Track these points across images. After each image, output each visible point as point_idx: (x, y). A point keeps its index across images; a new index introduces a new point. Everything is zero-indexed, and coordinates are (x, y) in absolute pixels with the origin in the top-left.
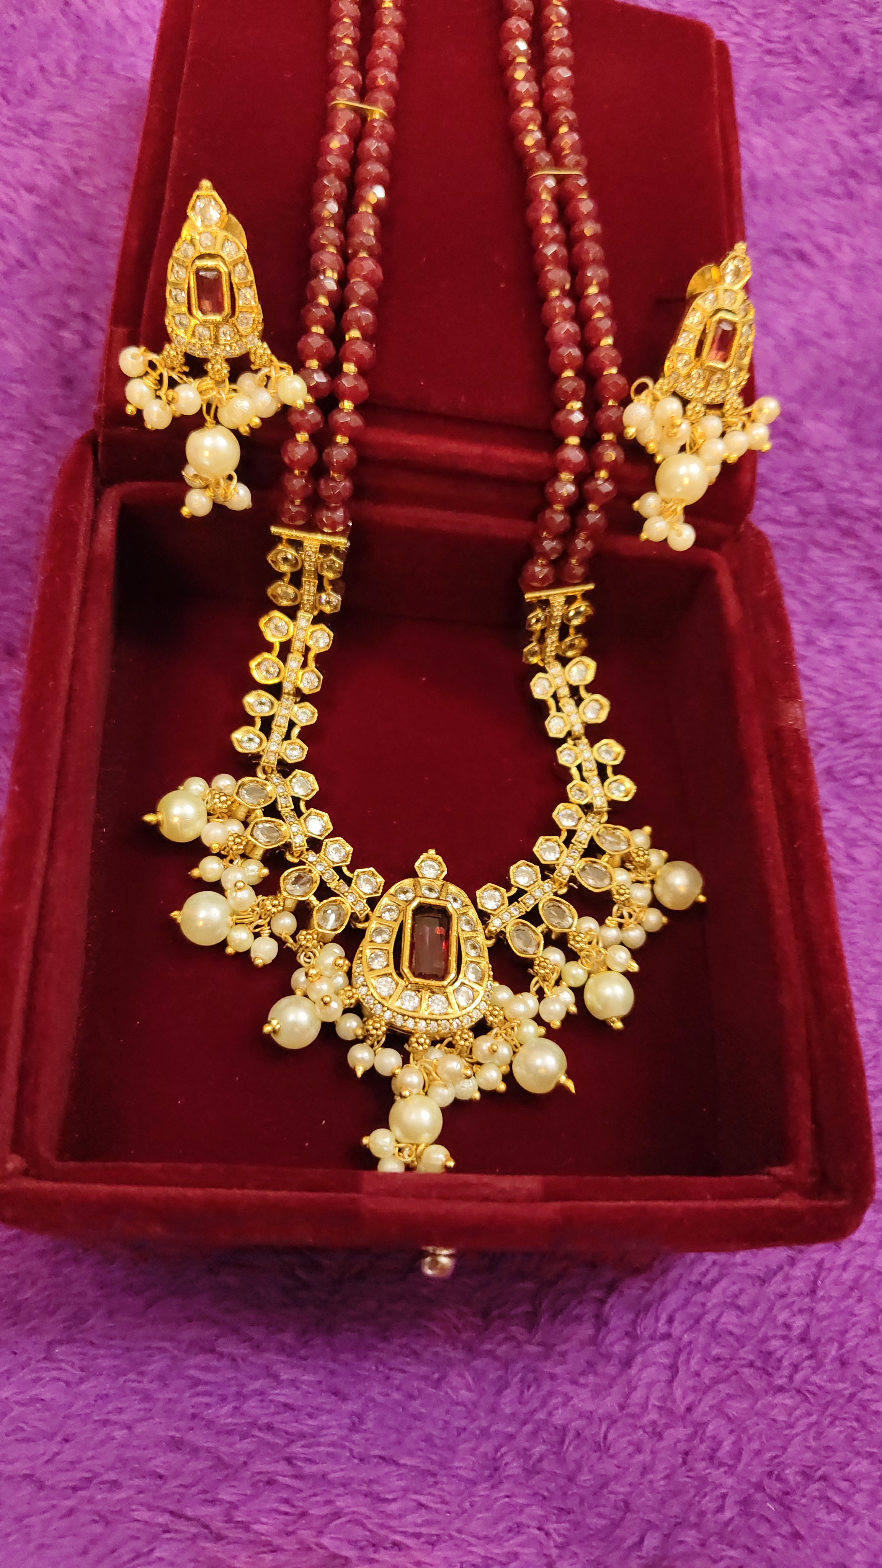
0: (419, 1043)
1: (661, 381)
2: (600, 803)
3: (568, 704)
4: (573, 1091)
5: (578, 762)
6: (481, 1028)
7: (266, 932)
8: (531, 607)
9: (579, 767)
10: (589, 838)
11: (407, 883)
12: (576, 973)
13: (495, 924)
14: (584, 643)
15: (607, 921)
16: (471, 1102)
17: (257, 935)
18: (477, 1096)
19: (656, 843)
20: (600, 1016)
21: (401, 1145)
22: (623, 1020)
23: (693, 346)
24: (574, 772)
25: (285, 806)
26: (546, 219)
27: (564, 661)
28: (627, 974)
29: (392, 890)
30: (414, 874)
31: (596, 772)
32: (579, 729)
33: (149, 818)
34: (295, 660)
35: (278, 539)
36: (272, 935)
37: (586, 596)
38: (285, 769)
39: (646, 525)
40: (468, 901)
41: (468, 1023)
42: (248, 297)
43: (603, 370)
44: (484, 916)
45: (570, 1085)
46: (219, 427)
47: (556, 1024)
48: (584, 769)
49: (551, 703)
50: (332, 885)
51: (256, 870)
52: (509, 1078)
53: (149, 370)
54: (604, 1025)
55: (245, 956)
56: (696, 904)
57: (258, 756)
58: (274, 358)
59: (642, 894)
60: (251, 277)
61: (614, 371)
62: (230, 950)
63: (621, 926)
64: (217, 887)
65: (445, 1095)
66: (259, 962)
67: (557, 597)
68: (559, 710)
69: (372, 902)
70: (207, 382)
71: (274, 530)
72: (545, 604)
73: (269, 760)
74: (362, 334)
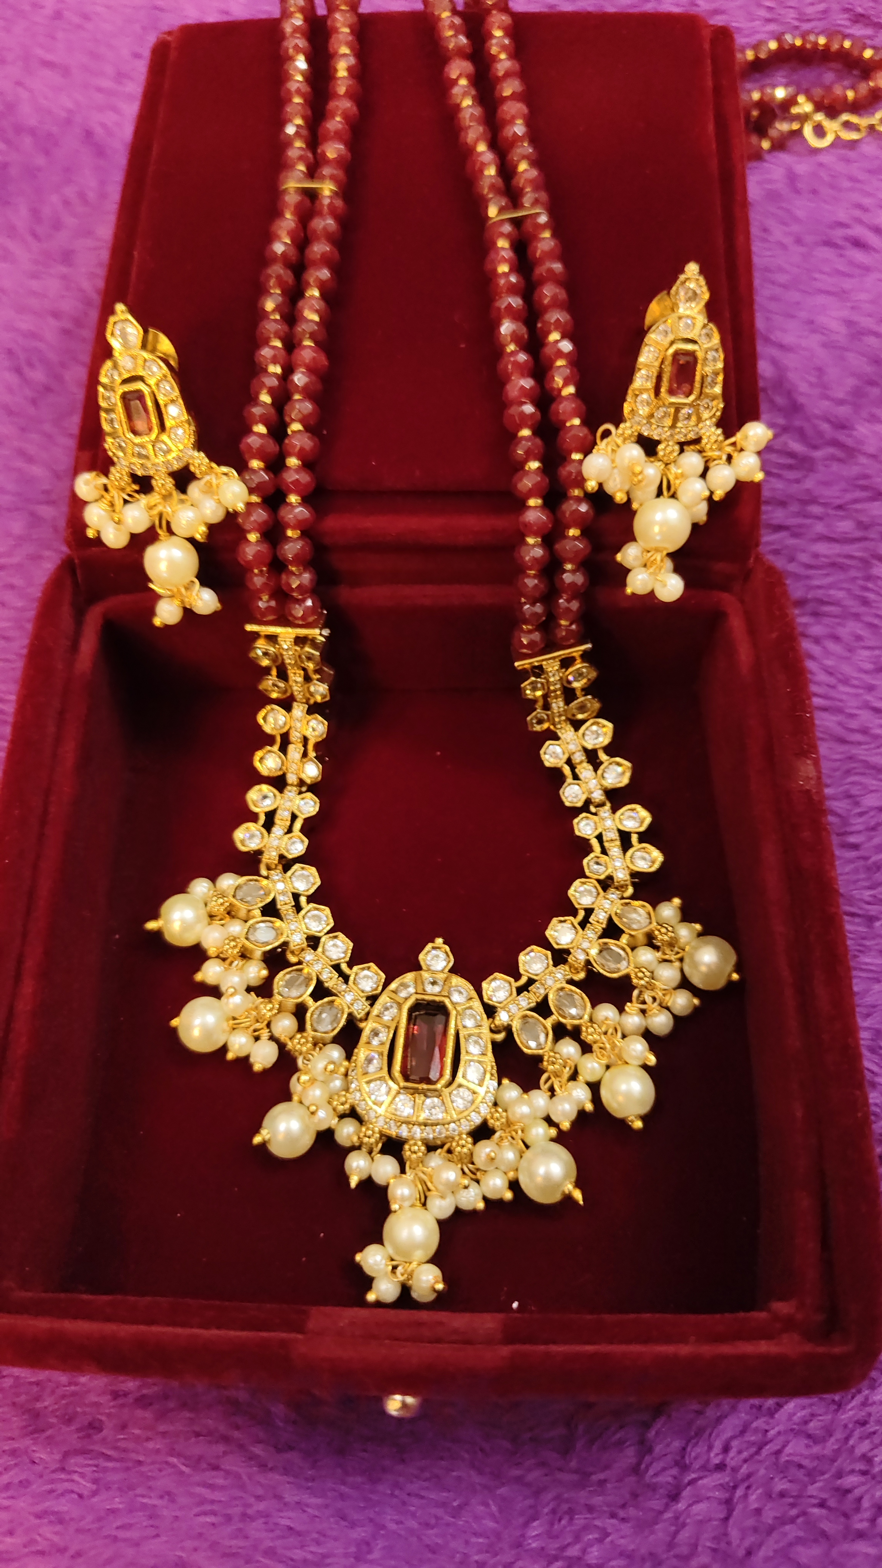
0: (413, 1151)
1: (622, 426)
2: (621, 876)
3: (585, 771)
4: (581, 1202)
5: (597, 833)
6: (482, 1132)
7: (265, 1034)
8: (524, 675)
9: (600, 837)
10: (607, 916)
11: (409, 977)
12: (591, 1067)
13: (503, 1017)
14: (597, 705)
15: (626, 1008)
16: (474, 1212)
17: (257, 1039)
18: (481, 1205)
19: (687, 916)
20: (619, 1114)
21: (394, 1263)
22: (644, 1118)
23: (650, 385)
24: (595, 843)
25: (285, 903)
26: (504, 268)
27: (577, 725)
28: (645, 1067)
29: (393, 986)
30: (418, 967)
31: (618, 843)
32: (598, 796)
33: (151, 925)
34: (295, 751)
35: (256, 635)
36: (272, 1038)
37: (585, 656)
38: (286, 864)
39: (630, 578)
40: (474, 994)
41: (466, 1127)
42: (176, 412)
43: (565, 422)
44: (490, 1011)
45: (578, 1195)
46: (174, 538)
47: (566, 1125)
48: (605, 838)
49: (567, 770)
50: (328, 984)
51: (256, 972)
52: (514, 1185)
53: (104, 493)
54: (623, 1123)
55: (244, 1062)
56: (730, 983)
57: (259, 853)
58: (214, 465)
59: (669, 974)
60: (176, 393)
61: (577, 422)
62: (230, 1056)
63: (643, 1012)
64: (215, 992)
65: (442, 1207)
66: (258, 1067)
67: (551, 663)
68: (576, 777)
69: (372, 999)
70: (154, 498)
71: (249, 628)
72: (539, 671)
73: (270, 856)
74: (304, 426)
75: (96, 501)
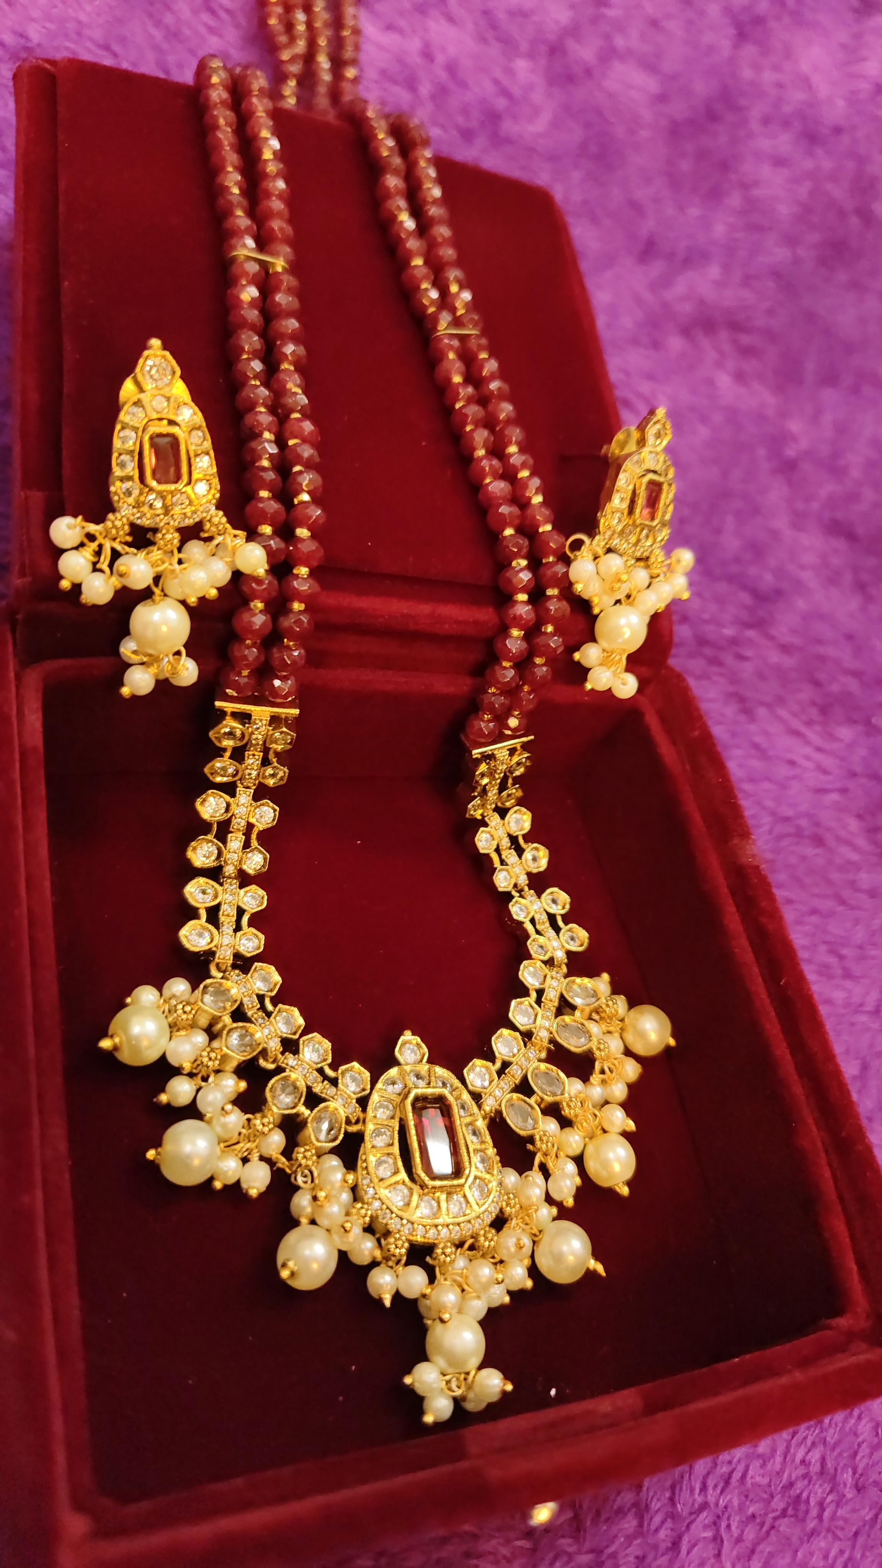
0: (444, 1254)
1: (597, 538)
2: (560, 955)
3: (510, 856)
4: (604, 1274)
5: (530, 916)
6: (499, 1223)
7: (255, 1155)
9: (533, 921)
10: (558, 994)
11: (393, 1072)
12: (574, 1140)
13: (489, 1105)
14: (520, 794)
15: (592, 1080)
16: (502, 1307)
17: (245, 1160)
18: (507, 1299)
19: (616, 989)
20: (605, 1184)
21: (448, 1378)
22: (629, 1183)
23: (625, 505)
24: (529, 927)
25: (251, 1007)
26: (457, 379)
27: (502, 812)
28: (625, 1134)
29: (379, 1085)
30: (396, 1063)
31: (548, 924)
32: (523, 880)
33: (105, 1044)
34: (237, 840)
35: (222, 714)
36: (262, 1158)
37: (525, 747)
38: (242, 963)
39: (590, 675)
40: (457, 1083)
41: (489, 1220)
42: (205, 464)
43: (539, 527)
44: (477, 1097)
45: (600, 1268)
46: (167, 599)
47: (570, 1202)
48: (537, 921)
49: (495, 857)
50: (317, 1089)
51: (232, 1085)
52: (533, 1271)
53: (86, 541)
54: (610, 1192)
55: (235, 1189)
56: (668, 1049)
57: (210, 954)
58: (228, 526)
59: (615, 1045)
60: (208, 444)
61: (548, 527)
62: (218, 1185)
63: (603, 1082)
64: (192, 1111)
65: (479, 1307)
66: (254, 1193)
67: (501, 750)
68: (502, 862)
69: (363, 1102)
70: (156, 554)
71: (218, 704)
72: (489, 758)
73: (225, 956)
74: (312, 498)
75: (76, 548)
